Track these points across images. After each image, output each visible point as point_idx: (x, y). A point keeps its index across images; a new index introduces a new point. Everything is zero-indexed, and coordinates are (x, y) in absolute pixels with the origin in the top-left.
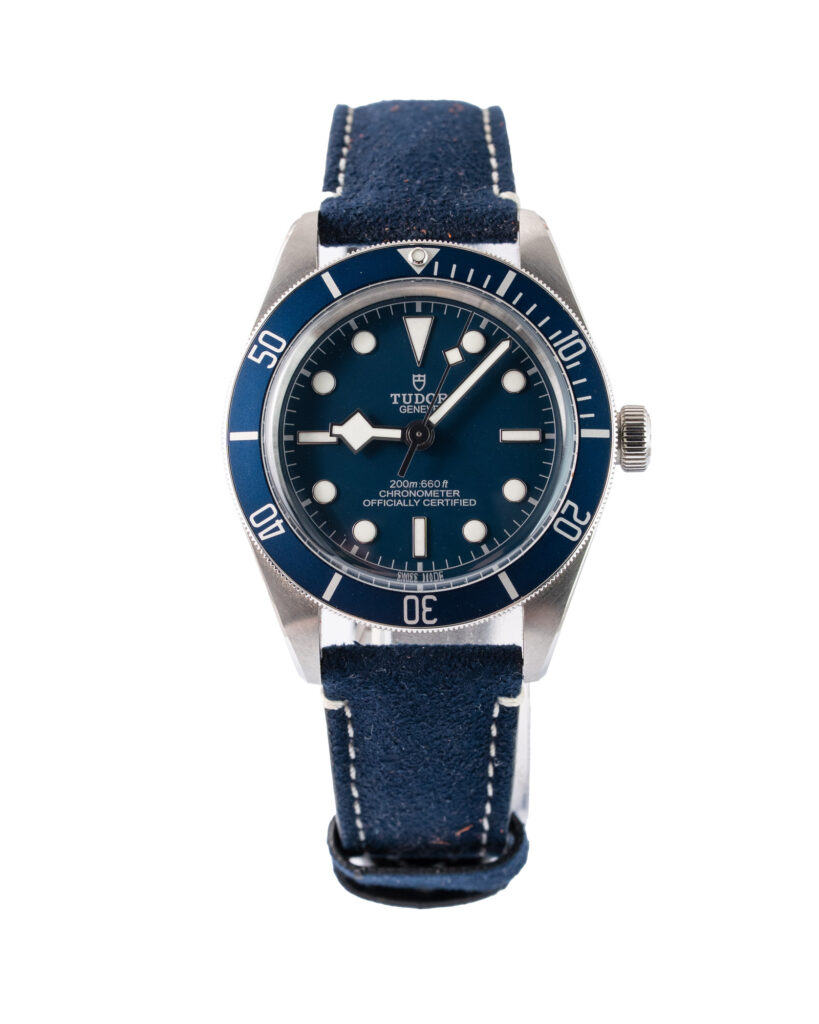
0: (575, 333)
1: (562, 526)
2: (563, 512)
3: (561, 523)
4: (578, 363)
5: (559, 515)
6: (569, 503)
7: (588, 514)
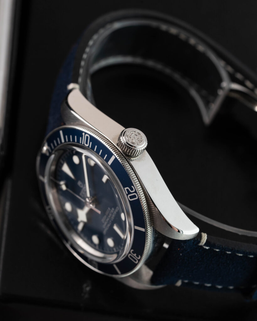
0: (84, 134)
1: (131, 197)
2: (127, 193)
3: (130, 197)
4: (91, 143)
5: (127, 195)
6: (126, 189)
7: (132, 187)
